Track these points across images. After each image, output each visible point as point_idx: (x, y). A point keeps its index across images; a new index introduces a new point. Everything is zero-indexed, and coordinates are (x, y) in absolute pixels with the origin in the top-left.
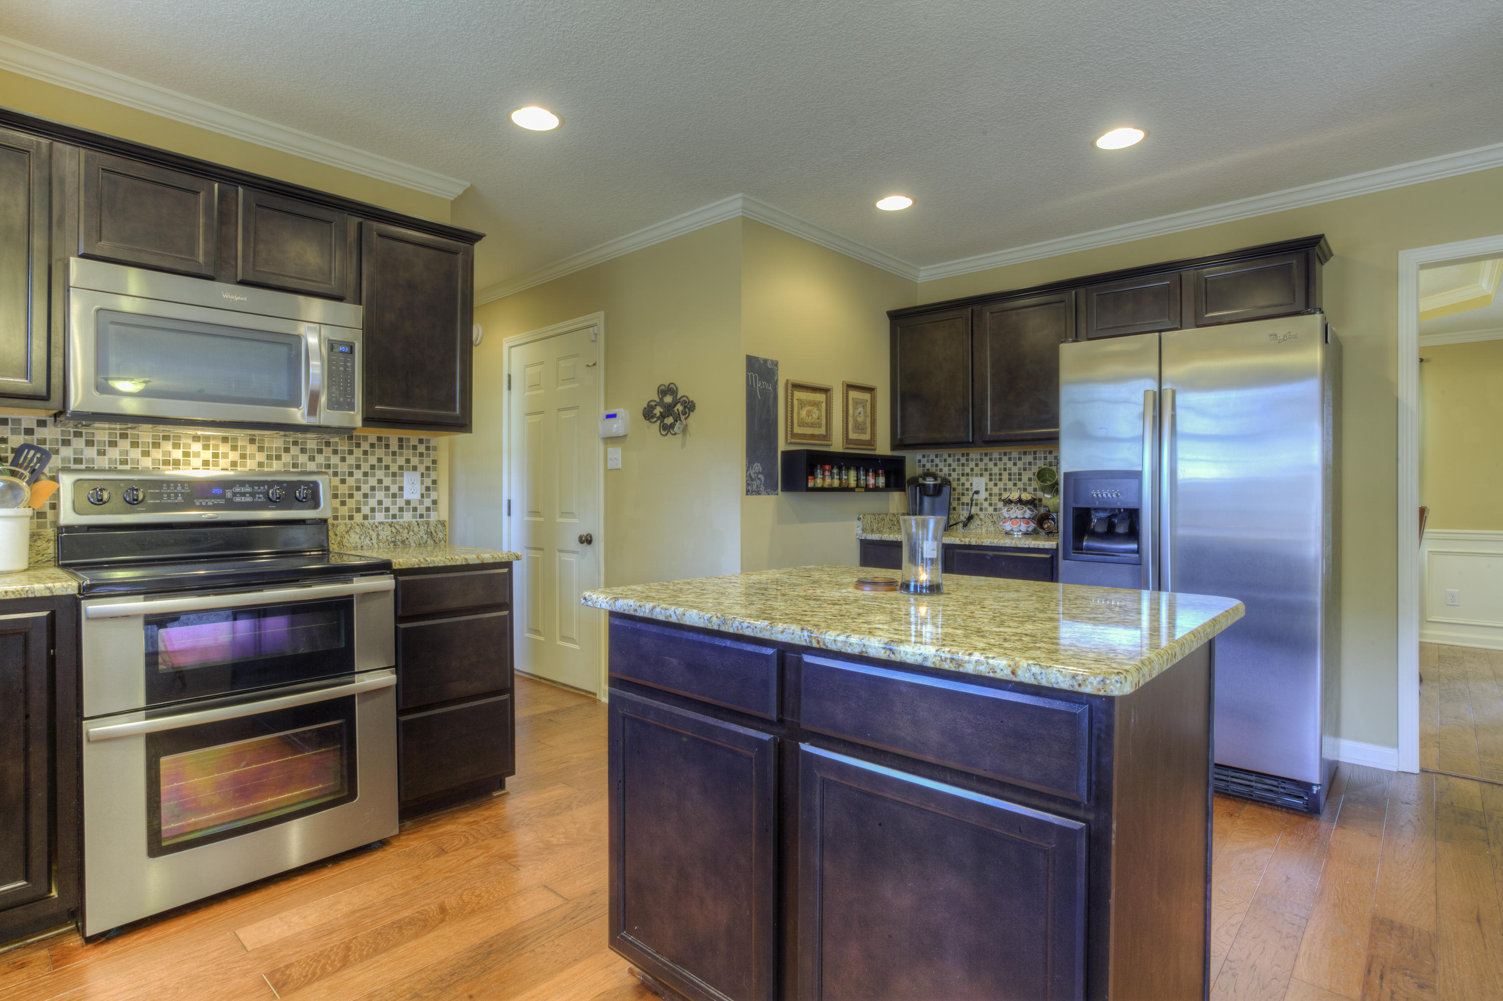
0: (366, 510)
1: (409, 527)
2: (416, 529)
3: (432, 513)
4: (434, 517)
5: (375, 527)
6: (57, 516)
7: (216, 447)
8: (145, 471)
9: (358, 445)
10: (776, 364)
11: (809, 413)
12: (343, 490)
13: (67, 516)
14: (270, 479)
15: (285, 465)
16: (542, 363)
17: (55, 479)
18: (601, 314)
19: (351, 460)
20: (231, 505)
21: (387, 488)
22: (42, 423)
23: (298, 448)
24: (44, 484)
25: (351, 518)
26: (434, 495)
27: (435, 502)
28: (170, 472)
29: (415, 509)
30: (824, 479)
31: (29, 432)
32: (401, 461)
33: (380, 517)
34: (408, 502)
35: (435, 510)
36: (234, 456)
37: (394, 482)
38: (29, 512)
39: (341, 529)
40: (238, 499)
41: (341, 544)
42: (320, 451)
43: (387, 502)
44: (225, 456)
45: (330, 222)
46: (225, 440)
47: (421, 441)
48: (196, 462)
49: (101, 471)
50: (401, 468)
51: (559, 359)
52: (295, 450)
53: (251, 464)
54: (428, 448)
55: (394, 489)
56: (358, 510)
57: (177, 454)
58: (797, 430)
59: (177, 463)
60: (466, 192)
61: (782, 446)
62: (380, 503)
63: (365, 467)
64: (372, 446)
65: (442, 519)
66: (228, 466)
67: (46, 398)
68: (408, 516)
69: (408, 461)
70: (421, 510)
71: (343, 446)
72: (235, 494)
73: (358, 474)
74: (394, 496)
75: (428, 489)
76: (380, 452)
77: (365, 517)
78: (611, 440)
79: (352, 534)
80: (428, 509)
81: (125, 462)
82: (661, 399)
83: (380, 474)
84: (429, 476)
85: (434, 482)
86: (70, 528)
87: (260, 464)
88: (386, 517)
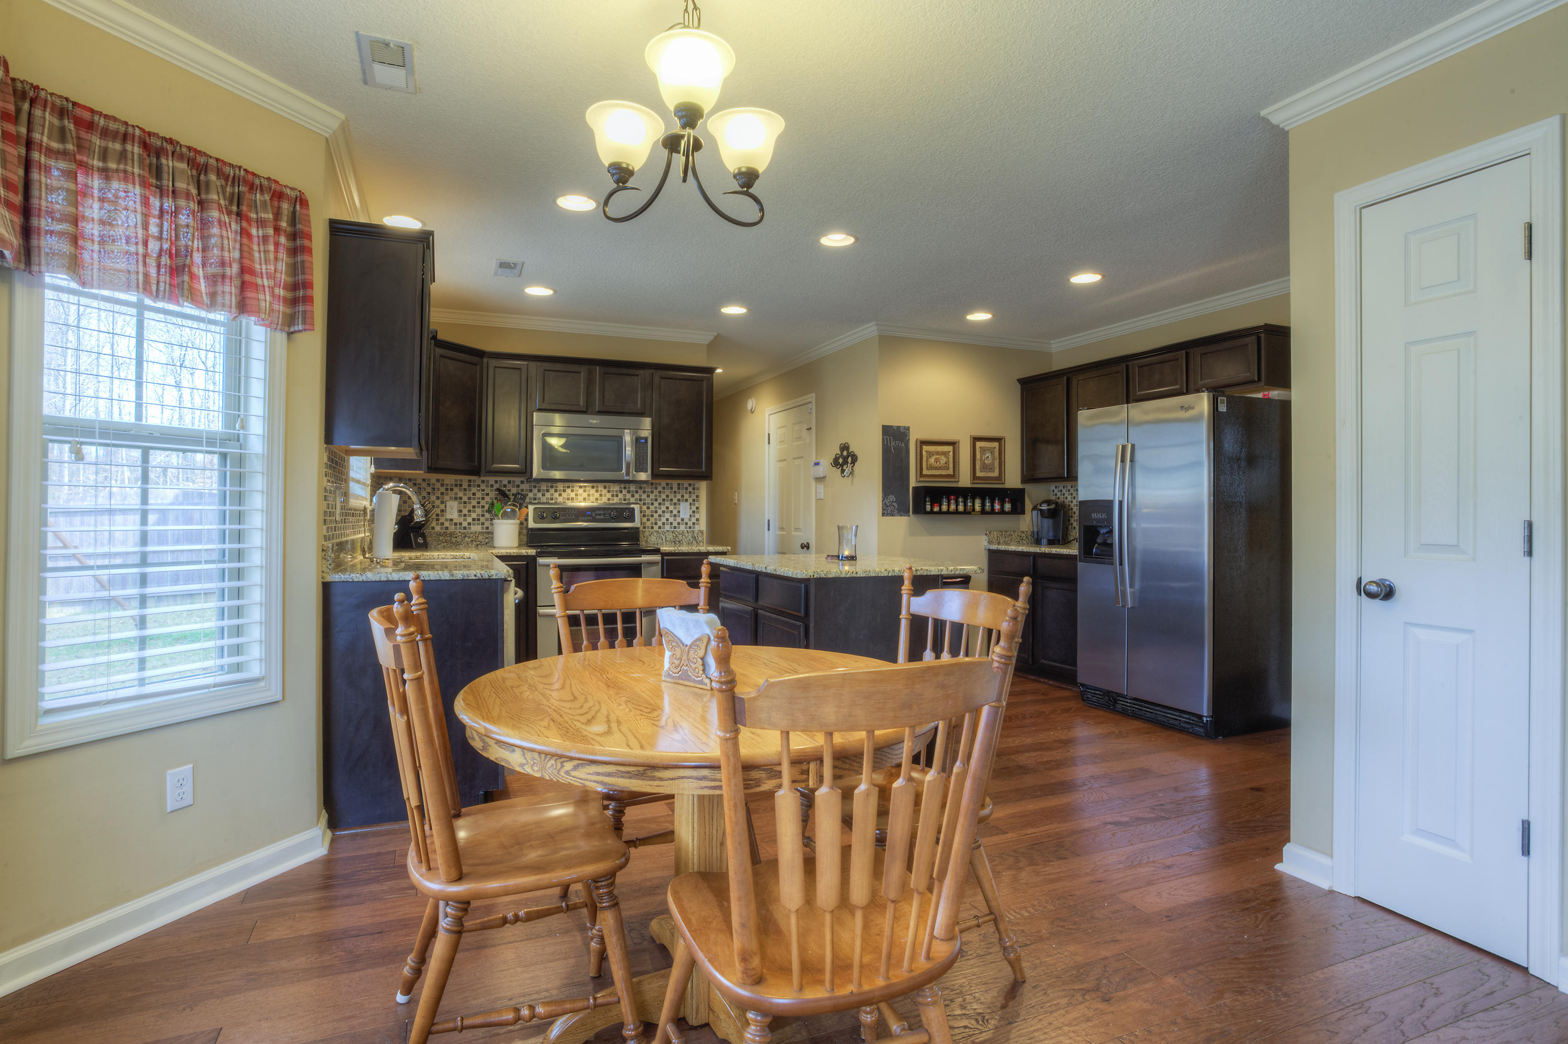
0: (660, 524)
1: (683, 534)
2: (686, 535)
3: (696, 526)
4: (697, 528)
5: (664, 533)
6: (527, 524)
7: (589, 491)
8: (560, 504)
9: (656, 488)
10: (908, 428)
11: (937, 460)
12: (648, 512)
13: (532, 524)
14: (612, 507)
15: (620, 499)
16: (785, 426)
17: (527, 507)
18: (813, 395)
19: (652, 496)
20: (594, 520)
21: (671, 512)
22: (522, 482)
23: (626, 491)
24: (524, 509)
25: (652, 528)
26: (697, 516)
27: (698, 520)
28: (570, 504)
29: (686, 524)
30: (949, 506)
31: (518, 486)
32: (679, 496)
33: (667, 527)
34: (683, 520)
35: (698, 524)
36: (597, 495)
37: (675, 508)
38: (518, 522)
39: (647, 534)
40: (598, 517)
41: (646, 541)
42: (637, 492)
43: (671, 520)
44: (593, 495)
45: (637, 375)
46: (593, 487)
47: (690, 485)
48: (581, 498)
49: (543, 503)
50: (679, 500)
51: (794, 424)
52: (625, 492)
53: (604, 499)
54: (694, 489)
55: (675, 512)
56: (656, 524)
57: (573, 495)
58: (925, 472)
59: (572, 499)
60: (716, 338)
61: (913, 483)
62: (667, 520)
63: (660, 500)
64: (664, 488)
65: (701, 529)
66: (594, 500)
67: (525, 473)
68: (682, 527)
69: (683, 496)
70: (690, 524)
71: (648, 489)
72: (596, 515)
73: (656, 504)
74: (675, 516)
75: (694, 512)
76: (667, 492)
77: (660, 528)
78: (820, 479)
79: (652, 536)
80: (694, 524)
81: (552, 499)
82: (842, 453)
83: (667, 504)
84: (694, 505)
85: (697, 508)
86: (532, 529)
87: (609, 499)
88: (671, 528)
